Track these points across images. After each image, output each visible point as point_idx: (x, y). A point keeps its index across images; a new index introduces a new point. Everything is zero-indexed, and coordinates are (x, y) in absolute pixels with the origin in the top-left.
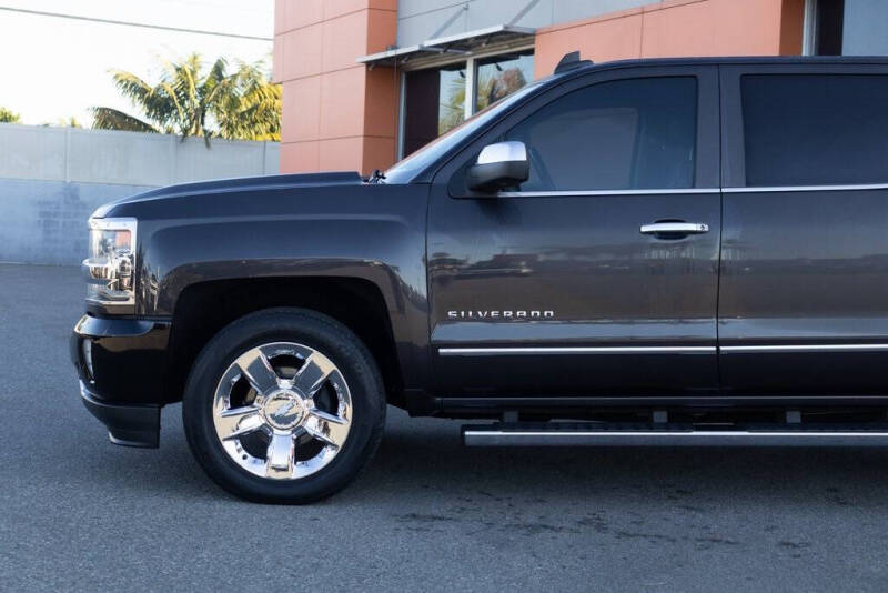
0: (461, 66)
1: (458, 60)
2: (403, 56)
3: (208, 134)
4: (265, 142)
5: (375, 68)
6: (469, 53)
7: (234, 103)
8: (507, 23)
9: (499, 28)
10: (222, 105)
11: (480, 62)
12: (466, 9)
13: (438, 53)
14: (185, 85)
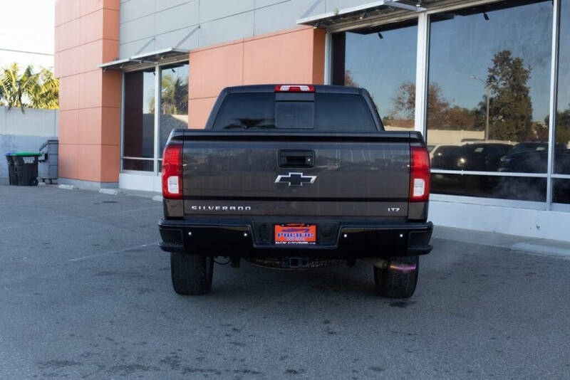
0: (153, 70)
1: (151, 66)
2: (121, 64)
3: (23, 105)
4: (56, 110)
5: (108, 71)
6: (156, 63)
7: (37, 88)
8: (174, 47)
9: (169, 49)
10: (31, 91)
11: (162, 68)
12: (154, 39)
13: (138, 63)
14: (10, 80)
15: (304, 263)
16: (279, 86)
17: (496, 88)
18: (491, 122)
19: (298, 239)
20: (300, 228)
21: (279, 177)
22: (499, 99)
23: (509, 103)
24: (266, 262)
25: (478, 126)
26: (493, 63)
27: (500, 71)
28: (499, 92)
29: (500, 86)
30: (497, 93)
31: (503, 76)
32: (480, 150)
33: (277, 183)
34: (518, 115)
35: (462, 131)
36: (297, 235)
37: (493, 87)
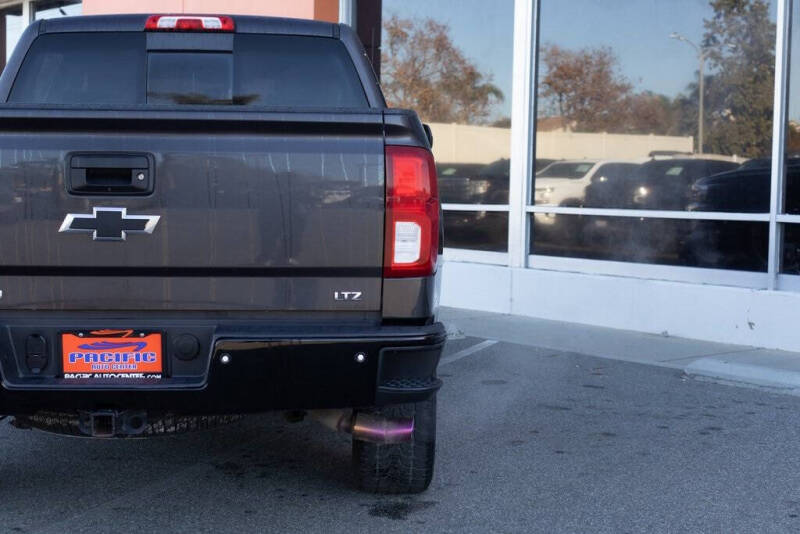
15: (137, 424)
16: (155, 18)
17: (716, 57)
18: (708, 121)
19: (118, 366)
20: (123, 340)
21: (69, 219)
22: (722, 77)
23: (743, 86)
24: (49, 421)
25: (686, 128)
26: (712, 10)
27: (724, 25)
28: (723, 64)
29: (726, 54)
30: (720, 67)
31: (731, 35)
32: (676, 171)
33: (63, 232)
34: (761, 108)
35: (651, 137)
36: (118, 359)
37: (713, 55)
